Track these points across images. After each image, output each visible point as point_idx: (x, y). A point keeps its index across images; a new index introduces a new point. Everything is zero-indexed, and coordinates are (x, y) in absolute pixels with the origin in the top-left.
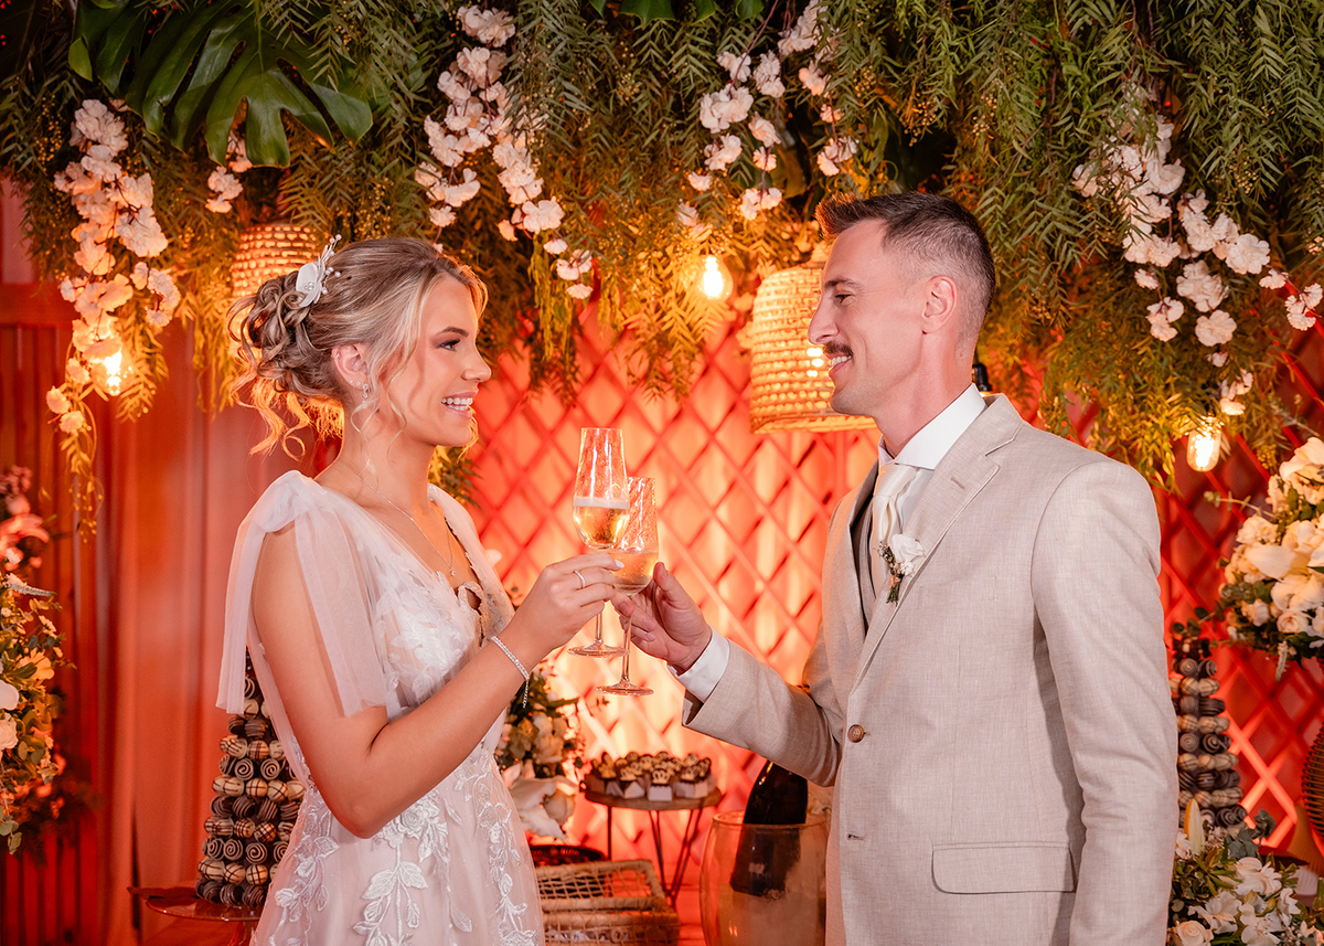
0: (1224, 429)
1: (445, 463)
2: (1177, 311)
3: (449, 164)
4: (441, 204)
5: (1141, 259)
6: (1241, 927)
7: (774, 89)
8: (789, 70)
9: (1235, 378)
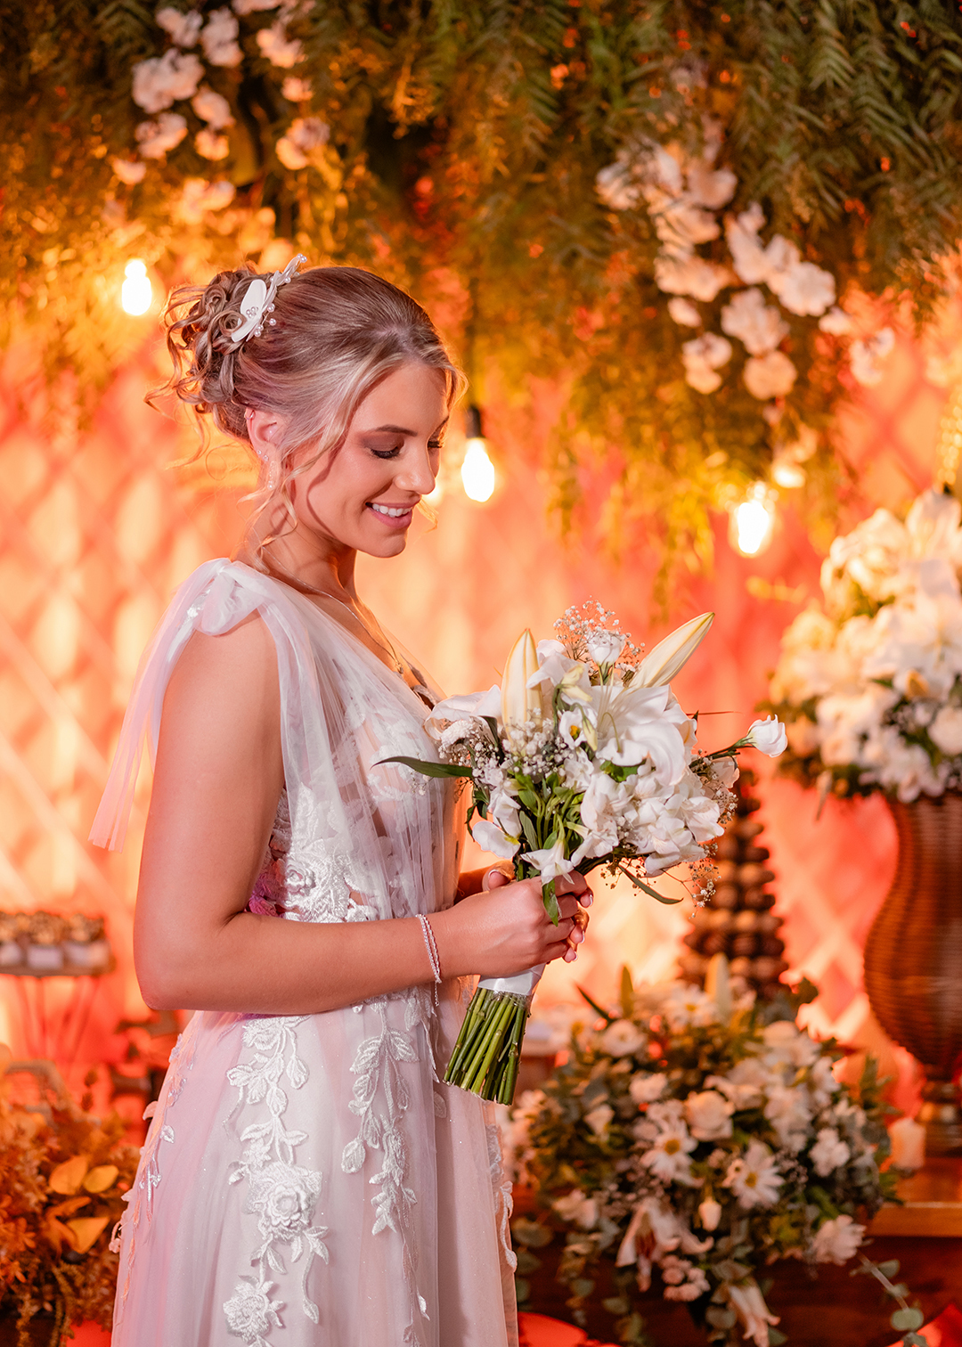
0: (778, 503)
2: (721, 352)
5: (678, 289)
6: (765, 1100)
9: (793, 435)
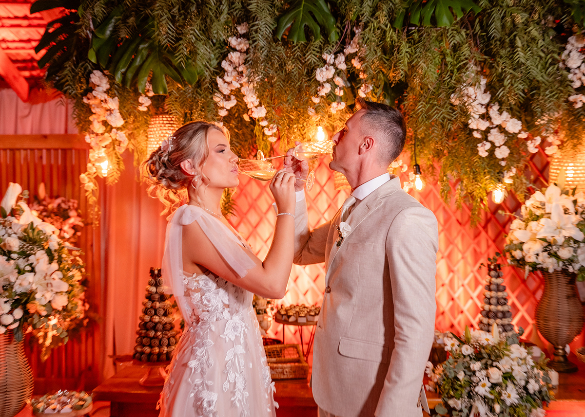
0: (506, 188)
1: (224, 201)
2: (488, 146)
3: (225, 93)
4: (223, 108)
5: (475, 128)
6: (512, 370)
7: (343, 67)
8: (348, 59)
9: (509, 170)
